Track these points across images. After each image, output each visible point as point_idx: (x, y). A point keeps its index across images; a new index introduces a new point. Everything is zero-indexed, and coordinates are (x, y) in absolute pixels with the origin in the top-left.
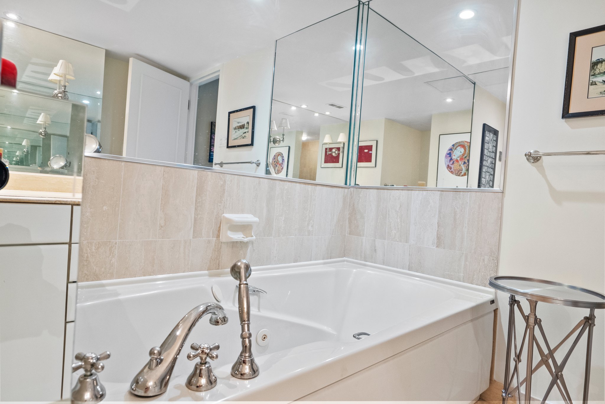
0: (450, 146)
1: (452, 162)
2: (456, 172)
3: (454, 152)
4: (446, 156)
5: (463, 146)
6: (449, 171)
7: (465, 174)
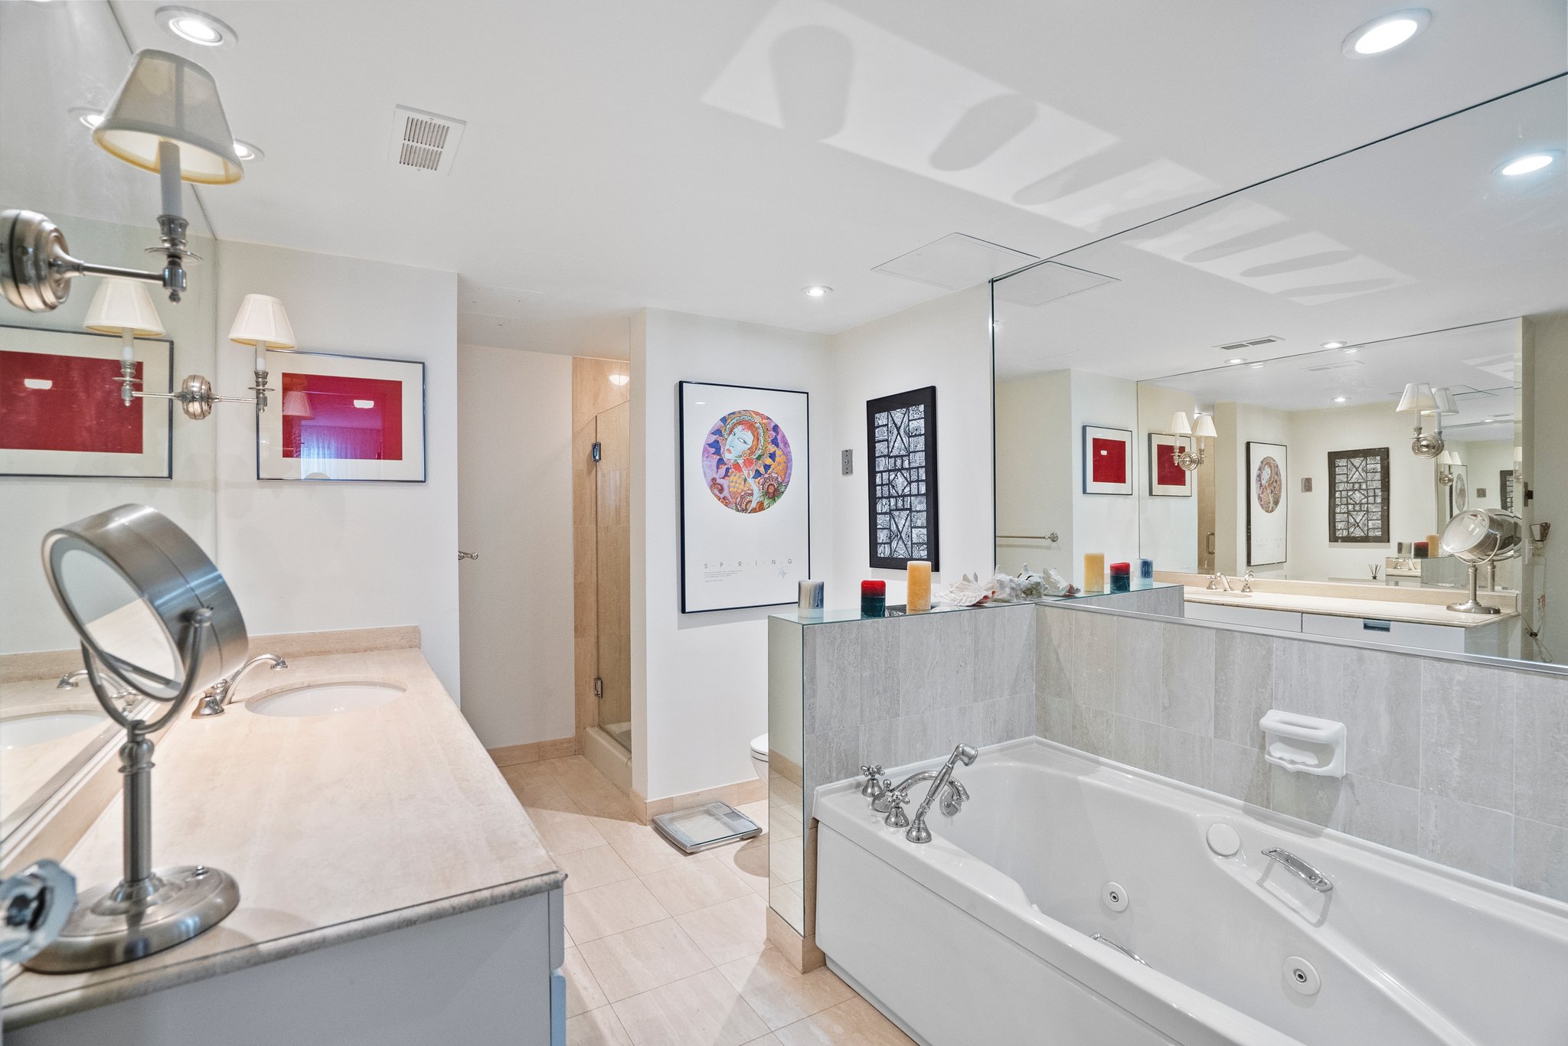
1: (722, 470)
2: (738, 501)
3: (728, 442)
4: (705, 451)
5: (751, 426)
6: (716, 495)
7: (761, 507)
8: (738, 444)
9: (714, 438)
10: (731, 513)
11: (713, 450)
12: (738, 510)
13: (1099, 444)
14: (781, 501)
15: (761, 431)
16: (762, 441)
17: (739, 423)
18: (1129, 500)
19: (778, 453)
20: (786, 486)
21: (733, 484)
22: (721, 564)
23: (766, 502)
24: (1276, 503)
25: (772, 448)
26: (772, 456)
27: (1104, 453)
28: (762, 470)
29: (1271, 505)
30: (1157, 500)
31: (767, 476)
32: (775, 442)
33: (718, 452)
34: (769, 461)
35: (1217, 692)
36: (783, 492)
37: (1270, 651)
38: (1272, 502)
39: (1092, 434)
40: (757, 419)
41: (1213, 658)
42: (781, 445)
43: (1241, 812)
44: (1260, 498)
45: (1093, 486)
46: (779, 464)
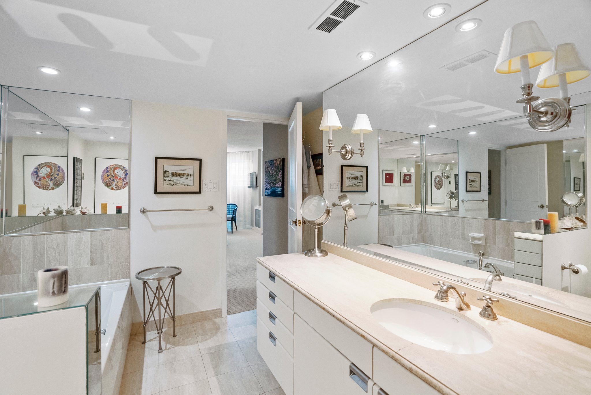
0: (36, 165)
1: (38, 179)
2: (44, 187)
3: (40, 171)
4: (32, 174)
5: (49, 167)
6: (36, 186)
7: (53, 189)
8: (44, 172)
9: (35, 170)
11: (35, 173)
12: (44, 190)
15: (53, 168)
16: (54, 171)
17: (45, 166)
19: (60, 173)
20: (63, 183)
22: (38, 204)
23: (55, 187)
25: (57, 172)
26: (58, 175)
28: (53, 178)
31: (55, 180)
32: (59, 171)
33: (37, 174)
34: (56, 176)
36: (62, 185)
40: (52, 164)
42: (61, 171)
46: (60, 177)
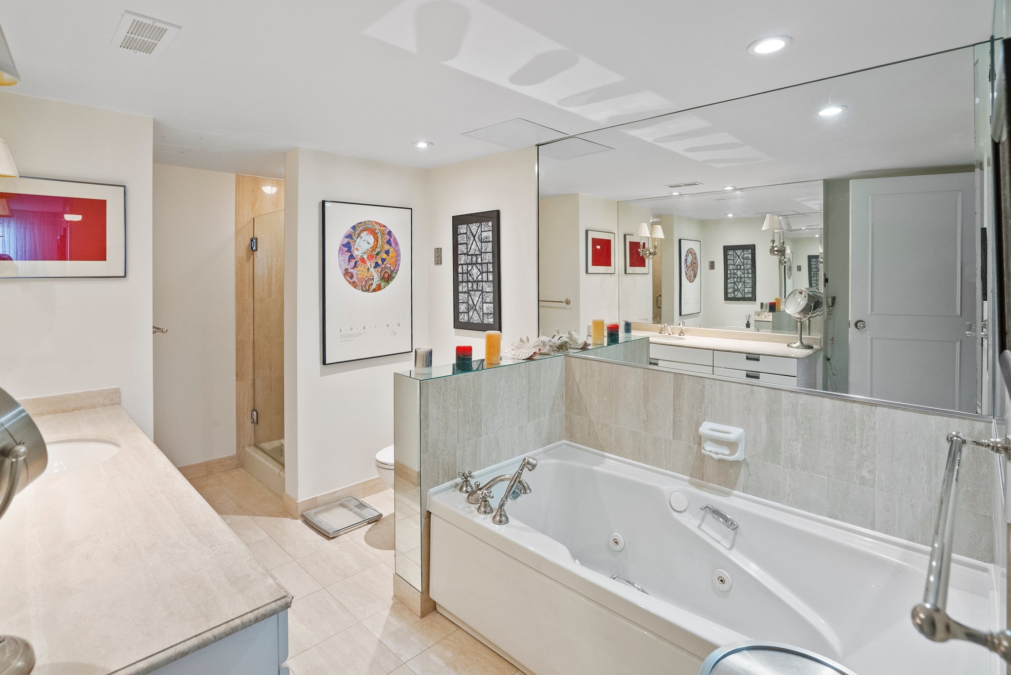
0: (347, 229)
1: (352, 263)
2: (363, 284)
3: (356, 243)
4: (340, 249)
5: (373, 232)
6: (348, 281)
7: (379, 288)
8: (363, 244)
9: (347, 240)
10: (359, 292)
11: (346, 249)
12: (363, 291)
13: (596, 241)
14: (393, 284)
15: (379, 235)
16: (380, 243)
17: (364, 230)
18: (613, 277)
19: (391, 250)
20: (396, 273)
21: (359, 273)
22: (351, 329)
23: (383, 284)
24: (695, 276)
25: (387, 247)
26: (387, 252)
27: (598, 247)
28: (380, 262)
29: (692, 278)
30: (629, 277)
31: (383, 266)
32: (389, 243)
33: (349, 250)
34: (385, 256)
35: (674, 411)
36: (394, 277)
37: (704, 387)
38: (693, 276)
39: (592, 235)
40: (377, 227)
41: (672, 391)
42: (393, 245)
43: (687, 484)
44: (686, 273)
45: (593, 269)
46: (392, 257)
